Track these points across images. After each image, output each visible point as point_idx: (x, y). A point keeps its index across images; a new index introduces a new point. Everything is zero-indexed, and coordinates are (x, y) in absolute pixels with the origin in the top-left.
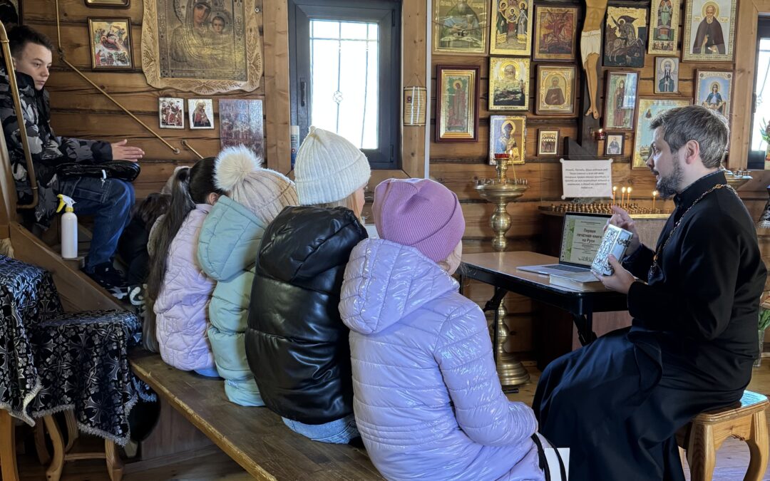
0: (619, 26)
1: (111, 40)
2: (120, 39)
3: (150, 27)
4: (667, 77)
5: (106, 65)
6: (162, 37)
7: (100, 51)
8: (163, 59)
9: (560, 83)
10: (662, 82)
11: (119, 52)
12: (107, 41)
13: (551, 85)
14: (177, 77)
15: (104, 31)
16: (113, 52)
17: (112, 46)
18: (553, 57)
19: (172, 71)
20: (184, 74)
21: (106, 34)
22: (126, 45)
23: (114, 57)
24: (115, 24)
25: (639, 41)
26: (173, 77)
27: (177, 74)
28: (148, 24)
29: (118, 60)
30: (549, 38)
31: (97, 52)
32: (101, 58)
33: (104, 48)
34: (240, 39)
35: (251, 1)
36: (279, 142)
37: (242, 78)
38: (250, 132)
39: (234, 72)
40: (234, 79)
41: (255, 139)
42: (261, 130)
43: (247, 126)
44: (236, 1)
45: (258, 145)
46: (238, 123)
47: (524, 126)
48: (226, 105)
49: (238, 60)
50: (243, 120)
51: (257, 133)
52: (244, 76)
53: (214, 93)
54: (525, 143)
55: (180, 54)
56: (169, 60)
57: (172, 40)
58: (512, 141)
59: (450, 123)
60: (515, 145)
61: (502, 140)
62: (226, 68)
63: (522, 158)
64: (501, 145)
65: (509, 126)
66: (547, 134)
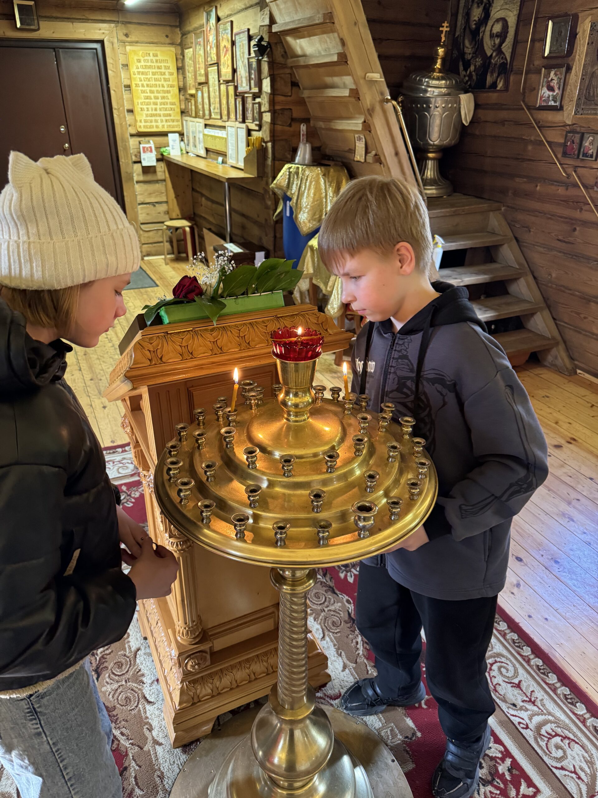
1: (552, 84)
2: (558, 83)
3: (576, 72)
5: (545, 104)
6: (583, 79)
7: (544, 93)
8: (579, 99)
11: (555, 94)
12: (549, 85)
14: (585, 114)
15: (550, 77)
16: (551, 93)
17: (551, 89)
19: (582, 109)
20: (589, 112)
21: (550, 79)
22: (559, 88)
23: (551, 98)
24: (558, 70)
26: (581, 114)
27: (585, 112)
28: (576, 69)
29: (553, 100)
31: (542, 95)
32: (543, 99)
33: (547, 91)
55: (592, 94)
56: (583, 99)
57: (589, 82)
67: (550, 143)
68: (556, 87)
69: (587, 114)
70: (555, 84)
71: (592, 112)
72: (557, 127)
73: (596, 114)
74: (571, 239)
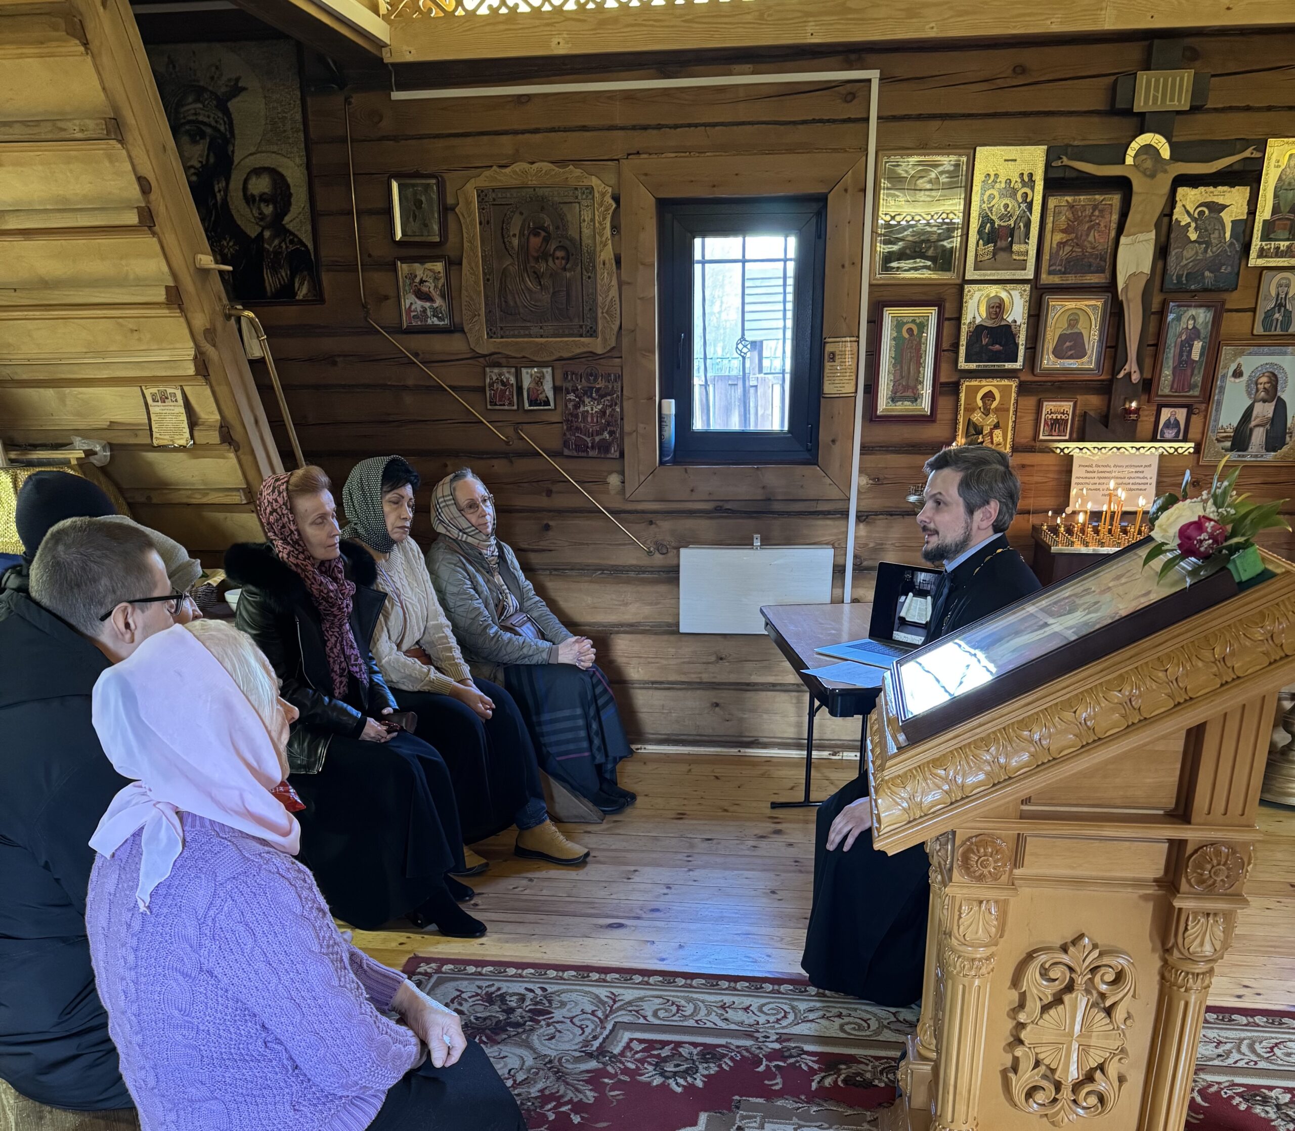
0: (1195, 220)
1: (424, 289)
2: (436, 287)
3: (472, 269)
4: (1280, 305)
5: (419, 323)
6: (488, 280)
7: (411, 304)
8: (489, 312)
9: (1080, 323)
10: (1269, 314)
11: (435, 305)
12: (419, 290)
13: (1066, 326)
14: (508, 337)
15: (416, 276)
16: (427, 305)
17: (425, 297)
18: (1071, 279)
21: (417, 280)
22: (443, 296)
23: (429, 313)
24: (429, 265)
25: (1231, 244)
26: (502, 337)
27: (507, 333)
28: (469, 264)
29: (434, 316)
30: (1068, 249)
31: (407, 306)
32: (413, 314)
33: (417, 300)
34: (589, 277)
35: (604, 219)
36: (641, 426)
37: (592, 333)
38: (603, 412)
39: (581, 327)
40: (581, 336)
41: (608, 424)
42: (618, 410)
43: (598, 404)
44: (584, 221)
45: (611, 433)
46: (587, 400)
47: (1014, 395)
48: (573, 373)
49: (586, 309)
50: (594, 395)
51: (611, 415)
52: (595, 331)
53: (554, 358)
54: (1015, 422)
55: (512, 303)
56: (498, 313)
57: (501, 283)
58: (992, 419)
59: (894, 392)
60: (997, 426)
61: (977, 417)
62: (571, 321)
63: (1008, 446)
64: (975, 426)
65: (989, 396)
66: (1055, 406)
67: (453, 388)
68: (435, 295)
69: (514, 336)
70: (431, 289)
71: (522, 332)
72: (458, 360)
73: (530, 336)
74: (544, 544)
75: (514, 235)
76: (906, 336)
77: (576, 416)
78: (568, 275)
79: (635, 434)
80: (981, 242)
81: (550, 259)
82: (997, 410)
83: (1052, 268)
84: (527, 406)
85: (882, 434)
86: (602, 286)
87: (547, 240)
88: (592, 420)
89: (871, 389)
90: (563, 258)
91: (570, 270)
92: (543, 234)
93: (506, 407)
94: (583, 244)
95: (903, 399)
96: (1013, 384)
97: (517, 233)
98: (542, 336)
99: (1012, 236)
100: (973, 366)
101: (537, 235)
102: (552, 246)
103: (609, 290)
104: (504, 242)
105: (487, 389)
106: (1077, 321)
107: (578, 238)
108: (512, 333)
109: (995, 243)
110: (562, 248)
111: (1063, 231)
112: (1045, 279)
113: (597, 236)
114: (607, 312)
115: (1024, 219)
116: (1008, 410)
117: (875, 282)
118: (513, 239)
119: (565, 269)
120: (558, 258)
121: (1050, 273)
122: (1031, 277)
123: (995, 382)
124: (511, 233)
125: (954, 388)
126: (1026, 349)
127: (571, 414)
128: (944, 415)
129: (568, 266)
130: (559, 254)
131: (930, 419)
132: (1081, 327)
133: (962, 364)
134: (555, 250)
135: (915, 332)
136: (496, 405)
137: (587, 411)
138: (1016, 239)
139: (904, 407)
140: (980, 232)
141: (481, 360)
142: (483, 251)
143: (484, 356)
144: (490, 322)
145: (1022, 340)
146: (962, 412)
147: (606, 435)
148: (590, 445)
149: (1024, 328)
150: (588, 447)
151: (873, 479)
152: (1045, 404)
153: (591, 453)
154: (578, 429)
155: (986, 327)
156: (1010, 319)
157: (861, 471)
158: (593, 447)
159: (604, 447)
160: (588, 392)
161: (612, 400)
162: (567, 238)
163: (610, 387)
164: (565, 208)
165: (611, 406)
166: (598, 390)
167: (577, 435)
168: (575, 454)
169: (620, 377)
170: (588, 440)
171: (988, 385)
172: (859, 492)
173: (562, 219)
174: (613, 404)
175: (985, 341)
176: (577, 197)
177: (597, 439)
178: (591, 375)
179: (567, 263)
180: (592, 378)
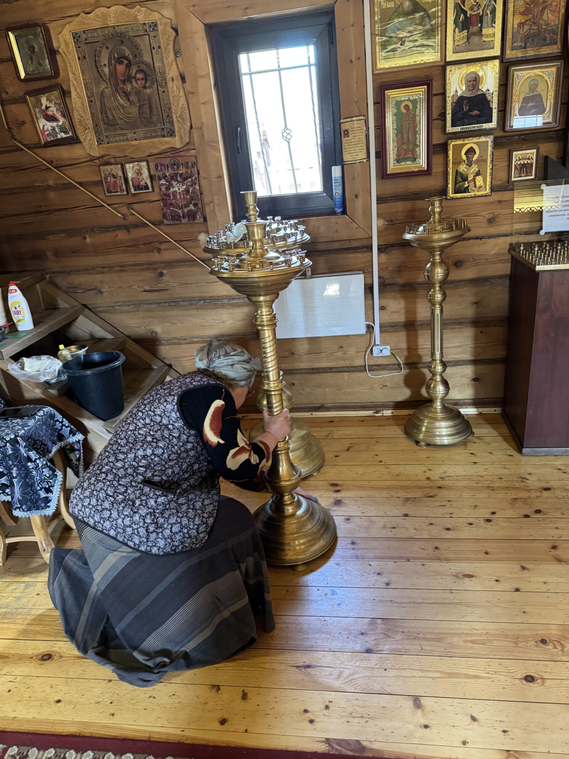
1: (50, 113)
2: (57, 110)
3: (78, 94)
6: (91, 101)
7: (44, 126)
8: (96, 126)
9: (539, 87)
11: (60, 124)
12: (46, 114)
13: (528, 90)
14: (112, 142)
15: (42, 104)
16: (54, 124)
17: (51, 119)
18: (531, 53)
19: (107, 137)
20: (117, 138)
21: (44, 107)
23: (57, 130)
26: (108, 143)
27: (111, 139)
28: (76, 90)
29: (61, 131)
30: (526, 28)
31: (41, 128)
32: (47, 133)
33: (46, 122)
34: (164, 92)
35: (168, 45)
36: (215, 198)
37: (172, 134)
38: (187, 191)
39: (163, 129)
40: (164, 136)
41: (192, 199)
42: (197, 188)
43: (183, 185)
44: (154, 48)
45: (195, 205)
46: (174, 183)
47: (490, 149)
48: (161, 165)
49: (165, 115)
50: (179, 179)
51: (193, 192)
52: (173, 132)
53: (147, 154)
54: (492, 169)
55: (111, 117)
56: (102, 126)
57: (101, 103)
58: (475, 168)
59: (398, 155)
60: (478, 174)
61: (462, 168)
62: (156, 126)
63: (488, 188)
64: (462, 175)
65: (471, 151)
66: (521, 154)
67: (81, 184)
68: (58, 115)
69: (116, 141)
70: (55, 112)
71: (122, 138)
72: (80, 163)
73: (128, 140)
74: (161, 286)
75: (105, 65)
76: (404, 111)
77: (169, 195)
78: (148, 91)
79: (212, 204)
80: (457, 30)
81: (134, 80)
82: (477, 161)
83: (515, 44)
84: (133, 191)
85: (392, 187)
86: (173, 97)
87: (129, 66)
88: (180, 197)
89: (381, 154)
90: (142, 79)
91: (149, 88)
92: (126, 62)
93: (119, 193)
94: (156, 67)
95: (406, 159)
96: (489, 140)
97: (106, 63)
98: (136, 140)
99: (481, 22)
100: (458, 129)
101: (121, 63)
102: (134, 70)
103: (178, 100)
104: (98, 71)
105: (104, 182)
106: (536, 85)
107: (151, 62)
108: (114, 139)
109: (468, 29)
110: (141, 71)
111: (523, 14)
112: (510, 54)
113: (165, 59)
114: (180, 117)
115: (490, 8)
116: (486, 161)
117: (376, 72)
118: (104, 68)
119: (145, 87)
120: (139, 79)
121: (513, 49)
122: (498, 53)
123: (475, 140)
124: (103, 64)
125: (444, 147)
126: (499, 111)
127: (165, 195)
128: (437, 169)
129: (147, 85)
130: (139, 76)
131: (428, 172)
132: (541, 89)
133: (450, 129)
134: (136, 74)
135: (411, 108)
136: (111, 192)
137: (176, 191)
138: (484, 24)
139: (407, 166)
140: (455, 22)
141: (97, 161)
142: (84, 80)
143: (98, 158)
144: (98, 132)
145: (494, 105)
146: (451, 165)
147: (192, 207)
148: (181, 215)
149: (496, 94)
150: (180, 217)
151: (388, 221)
152: (514, 153)
153: (183, 221)
154: (171, 204)
155: (466, 98)
156: (484, 90)
157: (379, 216)
158: (184, 217)
159: (192, 216)
160: (174, 177)
161: (192, 181)
162: (143, 63)
163: (189, 171)
164: (138, 40)
165: (192, 186)
166: (181, 175)
167: (171, 209)
168: (172, 222)
169: (194, 164)
170: (180, 211)
171: (470, 143)
172: (378, 231)
173: (138, 49)
174: (193, 184)
175: (466, 109)
176: (146, 31)
177: (186, 210)
178: (175, 164)
179: (146, 83)
180: (175, 167)
